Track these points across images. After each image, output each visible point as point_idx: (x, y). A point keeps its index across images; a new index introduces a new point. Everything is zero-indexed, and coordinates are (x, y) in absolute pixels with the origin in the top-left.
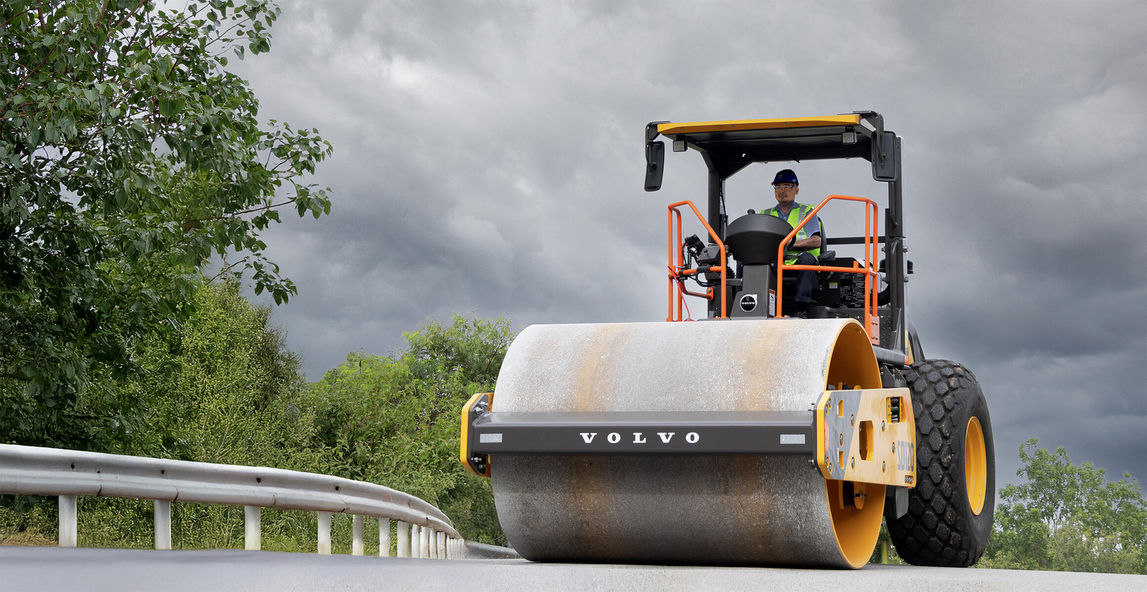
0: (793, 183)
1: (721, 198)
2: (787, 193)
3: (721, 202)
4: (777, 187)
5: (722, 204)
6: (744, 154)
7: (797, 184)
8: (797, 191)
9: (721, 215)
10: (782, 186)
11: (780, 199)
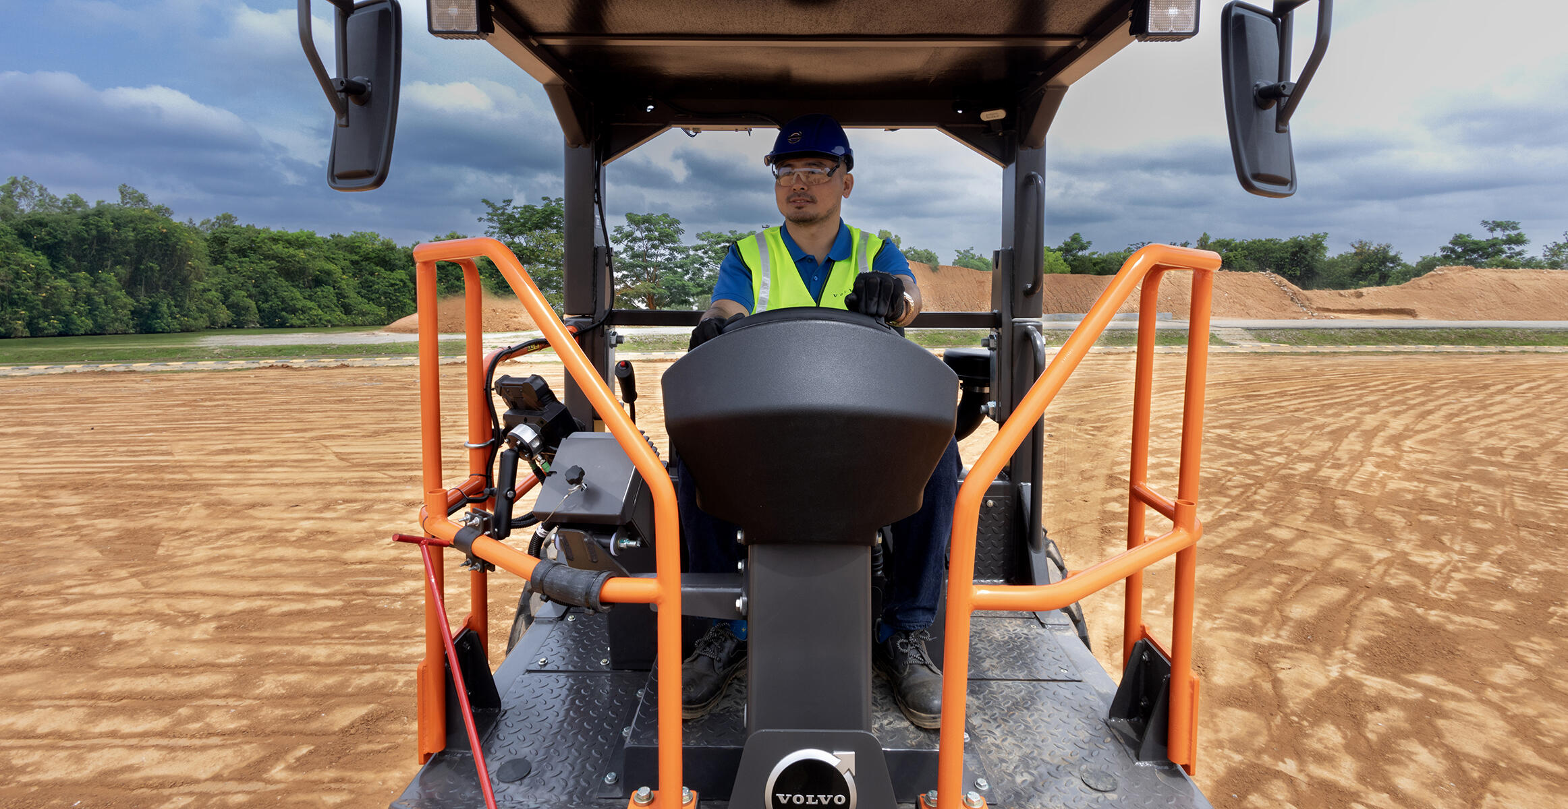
0: (835, 158)
1: (596, 207)
2: (816, 192)
3: (597, 216)
4: (784, 170)
5: (598, 222)
6: (651, 107)
7: (849, 162)
8: (848, 186)
9: (596, 249)
10: (801, 169)
11: (792, 209)
